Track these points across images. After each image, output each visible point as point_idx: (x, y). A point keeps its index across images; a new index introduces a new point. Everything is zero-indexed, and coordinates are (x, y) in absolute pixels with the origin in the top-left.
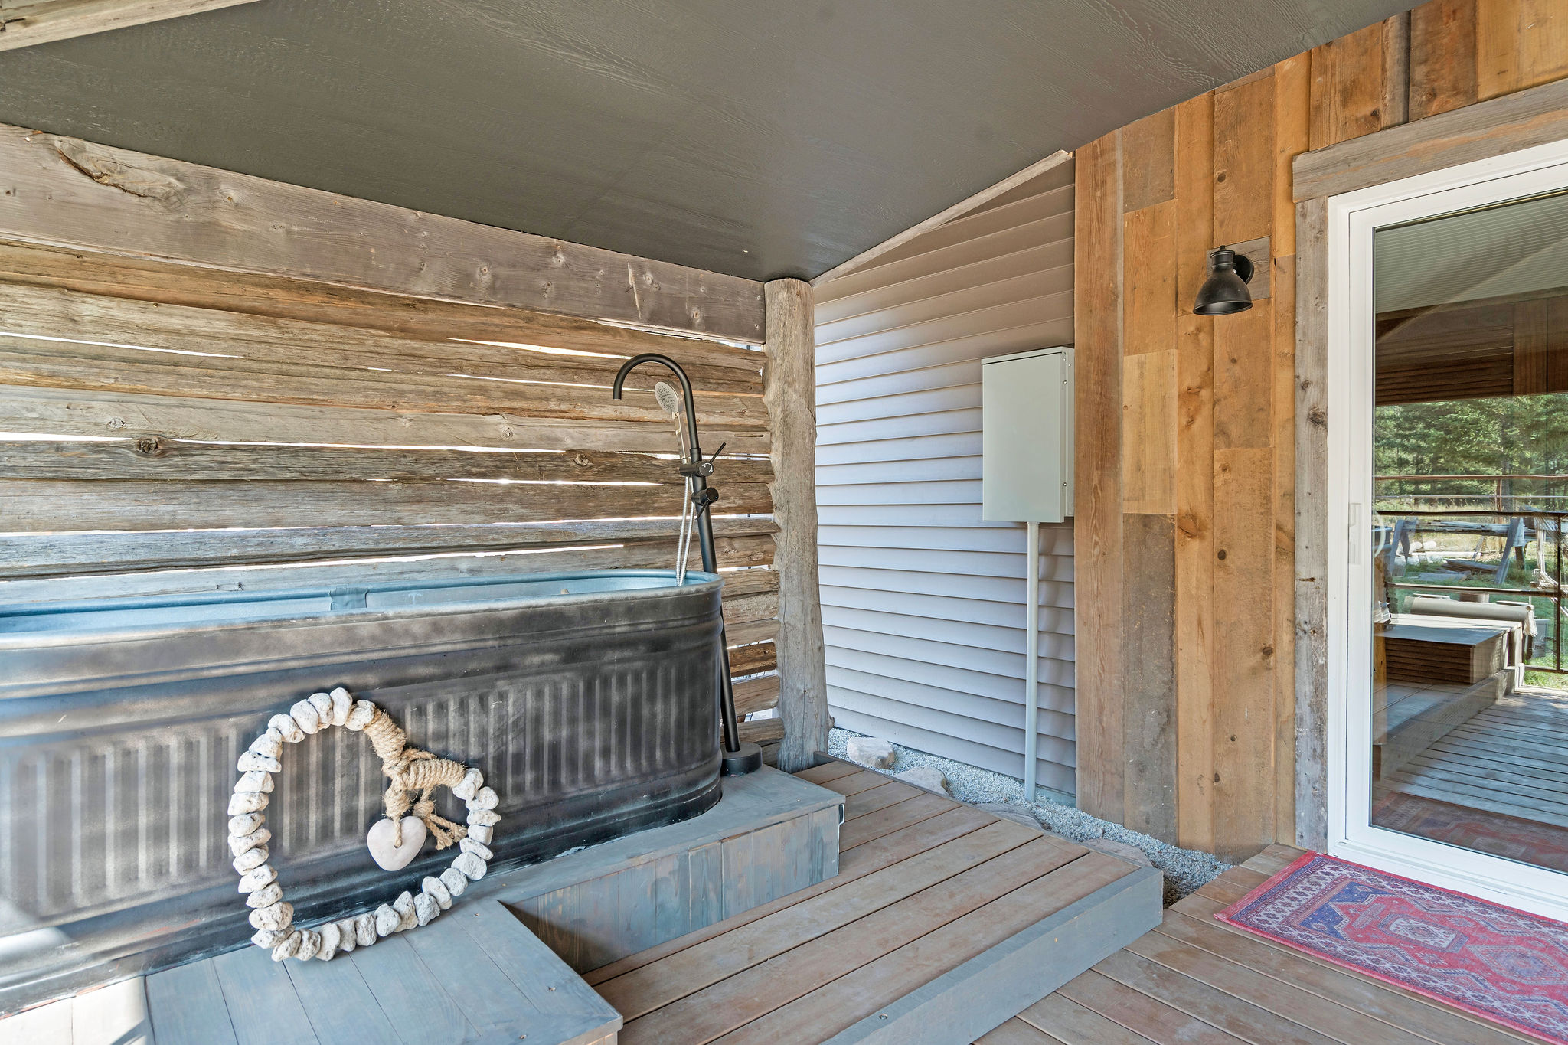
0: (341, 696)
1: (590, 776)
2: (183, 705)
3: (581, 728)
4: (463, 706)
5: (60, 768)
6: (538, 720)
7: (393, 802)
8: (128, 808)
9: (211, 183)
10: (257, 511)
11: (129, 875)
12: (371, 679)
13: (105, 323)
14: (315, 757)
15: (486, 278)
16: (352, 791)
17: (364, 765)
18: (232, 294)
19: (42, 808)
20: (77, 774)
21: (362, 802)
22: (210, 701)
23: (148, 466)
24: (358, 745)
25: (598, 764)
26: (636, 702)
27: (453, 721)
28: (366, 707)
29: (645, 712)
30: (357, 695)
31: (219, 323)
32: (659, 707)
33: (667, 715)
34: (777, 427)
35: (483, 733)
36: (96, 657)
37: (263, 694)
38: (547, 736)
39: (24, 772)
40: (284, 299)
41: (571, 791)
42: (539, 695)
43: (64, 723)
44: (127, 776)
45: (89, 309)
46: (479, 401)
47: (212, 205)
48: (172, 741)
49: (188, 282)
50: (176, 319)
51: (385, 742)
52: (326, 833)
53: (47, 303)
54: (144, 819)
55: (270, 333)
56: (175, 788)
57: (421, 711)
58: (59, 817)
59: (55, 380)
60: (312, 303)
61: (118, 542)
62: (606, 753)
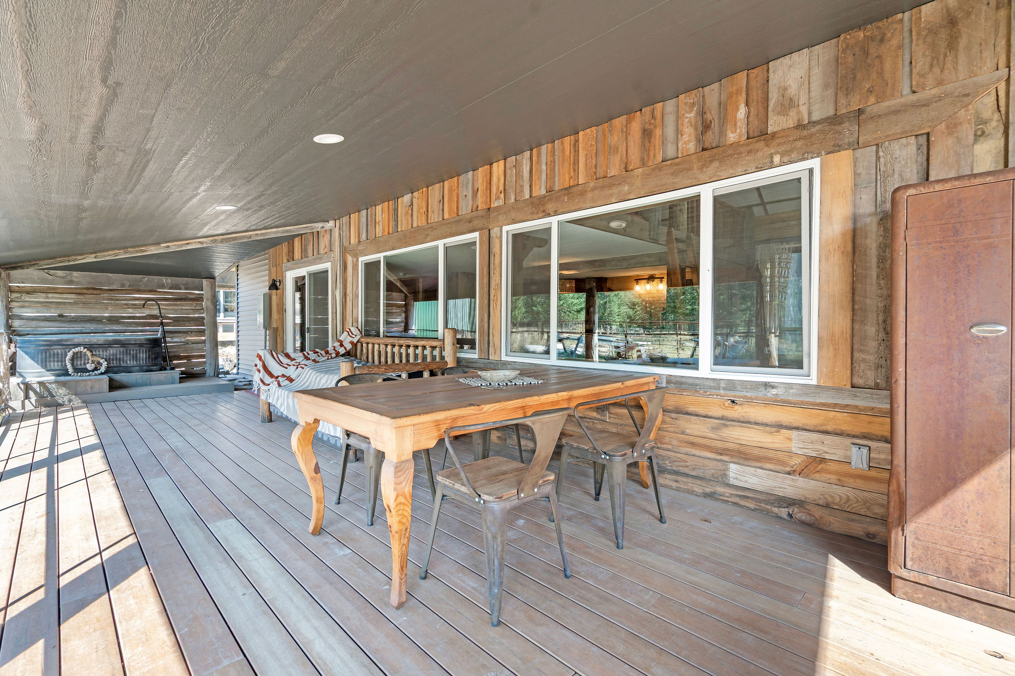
0: (82, 347)
1: (127, 363)
2: (61, 347)
3: (125, 356)
4: (103, 351)
5: (46, 353)
6: (116, 354)
7: (90, 361)
8: (54, 358)
9: (71, 274)
10: (79, 325)
11: (54, 365)
12: (87, 346)
13: (53, 298)
14: (79, 355)
15: (128, 284)
16: (85, 360)
17: (86, 357)
18: (75, 291)
19: (44, 356)
20: (48, 354)
21: (86, 362)
22: (64, 347)
23: (60, 319)
24: (85, 354)
25: (128, 362)
26: (136, 353)
27: (101, 353)
28: (86, 349)
29: (138, 355)
30: (84, 348)
31: (73, 296)
32: (141, 355)
33: (143, 356)
34: (205, 309)
35: (106, 355)
36: (50, 341)
37: (71, 347)
38: (118, 356)
39: (42, 353)
40: (85, 291)
41: (123, 365)
42: (117, 351)
43: (46, 348)
44: (54, 354)
45: (50, 295)
46: (125, 306)
47: (71, 277)
48: (59, 351)
49: (67, 290)
50: (65, 296)
51: (89, 354)
52: (81, 365)
53: (43, 295)
54: (56, 359)
55: (82, 297)
56: (60, 356)
57: (96, 351)
58: (46, 358)
59: (45, 306)
60: (90, 291)
61: (55, 330)
62: (130, 360)
